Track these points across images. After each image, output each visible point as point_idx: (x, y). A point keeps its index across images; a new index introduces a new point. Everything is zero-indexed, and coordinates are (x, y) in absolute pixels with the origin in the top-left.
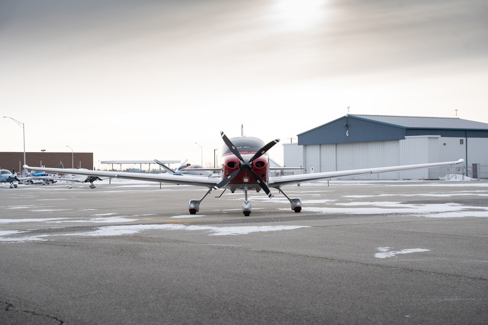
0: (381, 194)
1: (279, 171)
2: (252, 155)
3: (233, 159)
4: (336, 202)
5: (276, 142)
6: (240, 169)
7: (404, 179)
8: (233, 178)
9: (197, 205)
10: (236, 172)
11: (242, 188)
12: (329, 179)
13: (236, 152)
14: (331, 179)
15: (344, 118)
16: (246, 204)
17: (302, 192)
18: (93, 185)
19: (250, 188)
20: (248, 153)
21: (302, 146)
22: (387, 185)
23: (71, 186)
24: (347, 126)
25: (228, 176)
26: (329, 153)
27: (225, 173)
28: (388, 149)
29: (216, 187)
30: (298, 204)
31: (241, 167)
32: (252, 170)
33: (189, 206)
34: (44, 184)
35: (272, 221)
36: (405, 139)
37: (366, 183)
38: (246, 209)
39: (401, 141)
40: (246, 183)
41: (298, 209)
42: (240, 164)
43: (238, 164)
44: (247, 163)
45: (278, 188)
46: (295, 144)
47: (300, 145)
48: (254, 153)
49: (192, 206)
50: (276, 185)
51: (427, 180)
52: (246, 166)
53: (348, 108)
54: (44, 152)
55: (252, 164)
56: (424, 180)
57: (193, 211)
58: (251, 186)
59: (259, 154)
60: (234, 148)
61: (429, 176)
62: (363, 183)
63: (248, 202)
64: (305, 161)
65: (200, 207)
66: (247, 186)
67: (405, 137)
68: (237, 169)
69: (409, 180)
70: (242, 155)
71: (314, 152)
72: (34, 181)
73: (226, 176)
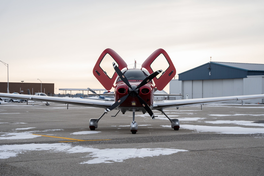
0: (235, 114)
1: (167, 97)
2: (139, 83)
3: (123, 86)
4: (205, 120)
5: (159, 72)
6: (128, 94)
7: (246, 103)
8: (123, 101)
9: (95, 123)
10: (125, 97)
11: (131, 110)
12: (202, 104)
13: (125, 80)
14: (204, 104)
15: (208, 64)
16: (133, 124)
17: (181, 111)
18: (48, 103)
19: (137, 110)
20: (137, 82)
21: (181, 81)
22: (236, 107)
23: (34, 104)
24: (210, 69)
25: (118, 100)
26: (198, 86)
27: (117, 98)
28: (237, 84)
29: (108, 109)
30: (177, 123)
31: (130, 93)
32: (138, 96)
33: (90, 124)
34: (19, 102)
35: (153, 141)
36: (247, 77)
37: (222, 105)
38: (133, 128)
39: (244, 79)
40: (134, 106)
41: (176, 128)
42: (128, 90)
43: (127, 90)
44: (134, 90)
45: (161, 110)
46: (176, 80)
47: (180, 80)
48: (141, 82)
49: (92, 123)
50: (159, 108)
51: (261, 104)
52: (133, 92)
53: (211, 57)
54: (23, 82)
55: (139, 91)
56: (259, 104)
57: (92, 128)
58: (138, 109)
59: (144, 82)
60: (123, 77)
61: (262, 102)
62: (220, 105)
63: (135, 122)
64: (183, 91)
65: (98, 125)
66: (135, 108)
67: (247, 76)
68: (126, 94)
69: (249, 103)
70: (131, 83)
71: (188, 85)
72: (14, 100)
73: (117, 100)
